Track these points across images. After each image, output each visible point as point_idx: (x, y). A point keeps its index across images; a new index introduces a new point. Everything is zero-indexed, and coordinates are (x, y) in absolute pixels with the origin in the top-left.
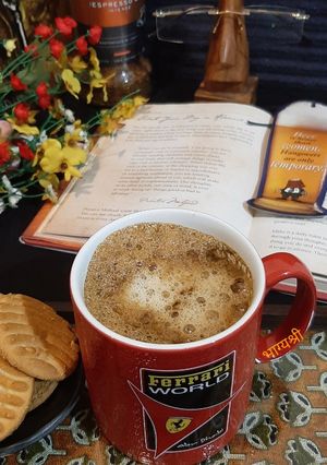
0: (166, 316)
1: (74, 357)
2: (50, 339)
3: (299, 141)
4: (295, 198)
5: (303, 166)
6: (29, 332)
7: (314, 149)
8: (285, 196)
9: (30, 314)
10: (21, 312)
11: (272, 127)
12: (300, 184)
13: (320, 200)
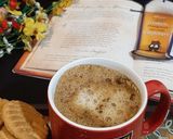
0: (96, 113)
1: (47, 133)
2: (34, 124)
3: (157, 20)
4: (156, 50)
5: (159, 33)
6: (24, 120)
7: (165, 24)
8: (150, 49)
9: (24, 111)
10: (19, 110)
11: (143, 12)
12: (158, 43)
13: (169, 51)
